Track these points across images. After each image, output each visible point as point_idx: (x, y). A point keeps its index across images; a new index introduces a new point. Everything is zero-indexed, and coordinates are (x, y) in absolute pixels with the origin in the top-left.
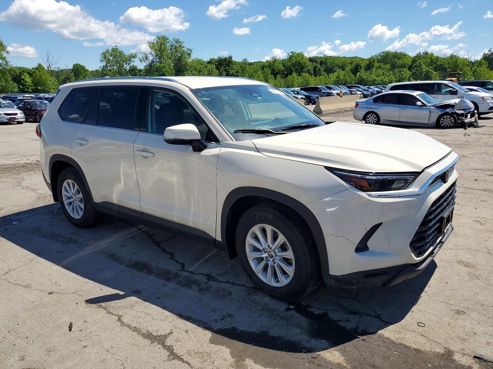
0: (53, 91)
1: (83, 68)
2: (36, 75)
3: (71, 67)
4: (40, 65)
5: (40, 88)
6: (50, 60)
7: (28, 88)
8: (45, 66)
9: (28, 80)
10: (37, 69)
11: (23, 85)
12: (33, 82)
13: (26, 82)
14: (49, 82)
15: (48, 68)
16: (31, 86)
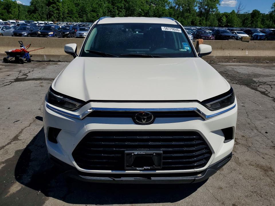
0: (236, 26)
1: (258, 12)
2: (229, 17)
3: (251, 12)
4: (233, 11)
5: (229, 24)
6: (240, 7)
7: (223, 24)
8: (236, 12)
9: (224, 19)
10: (231, 13)
11: (221, 23)
12: (226, 21)
13: (223, 21)
14: (235, 21)
15: (237, 12)
16: (225, 23)
